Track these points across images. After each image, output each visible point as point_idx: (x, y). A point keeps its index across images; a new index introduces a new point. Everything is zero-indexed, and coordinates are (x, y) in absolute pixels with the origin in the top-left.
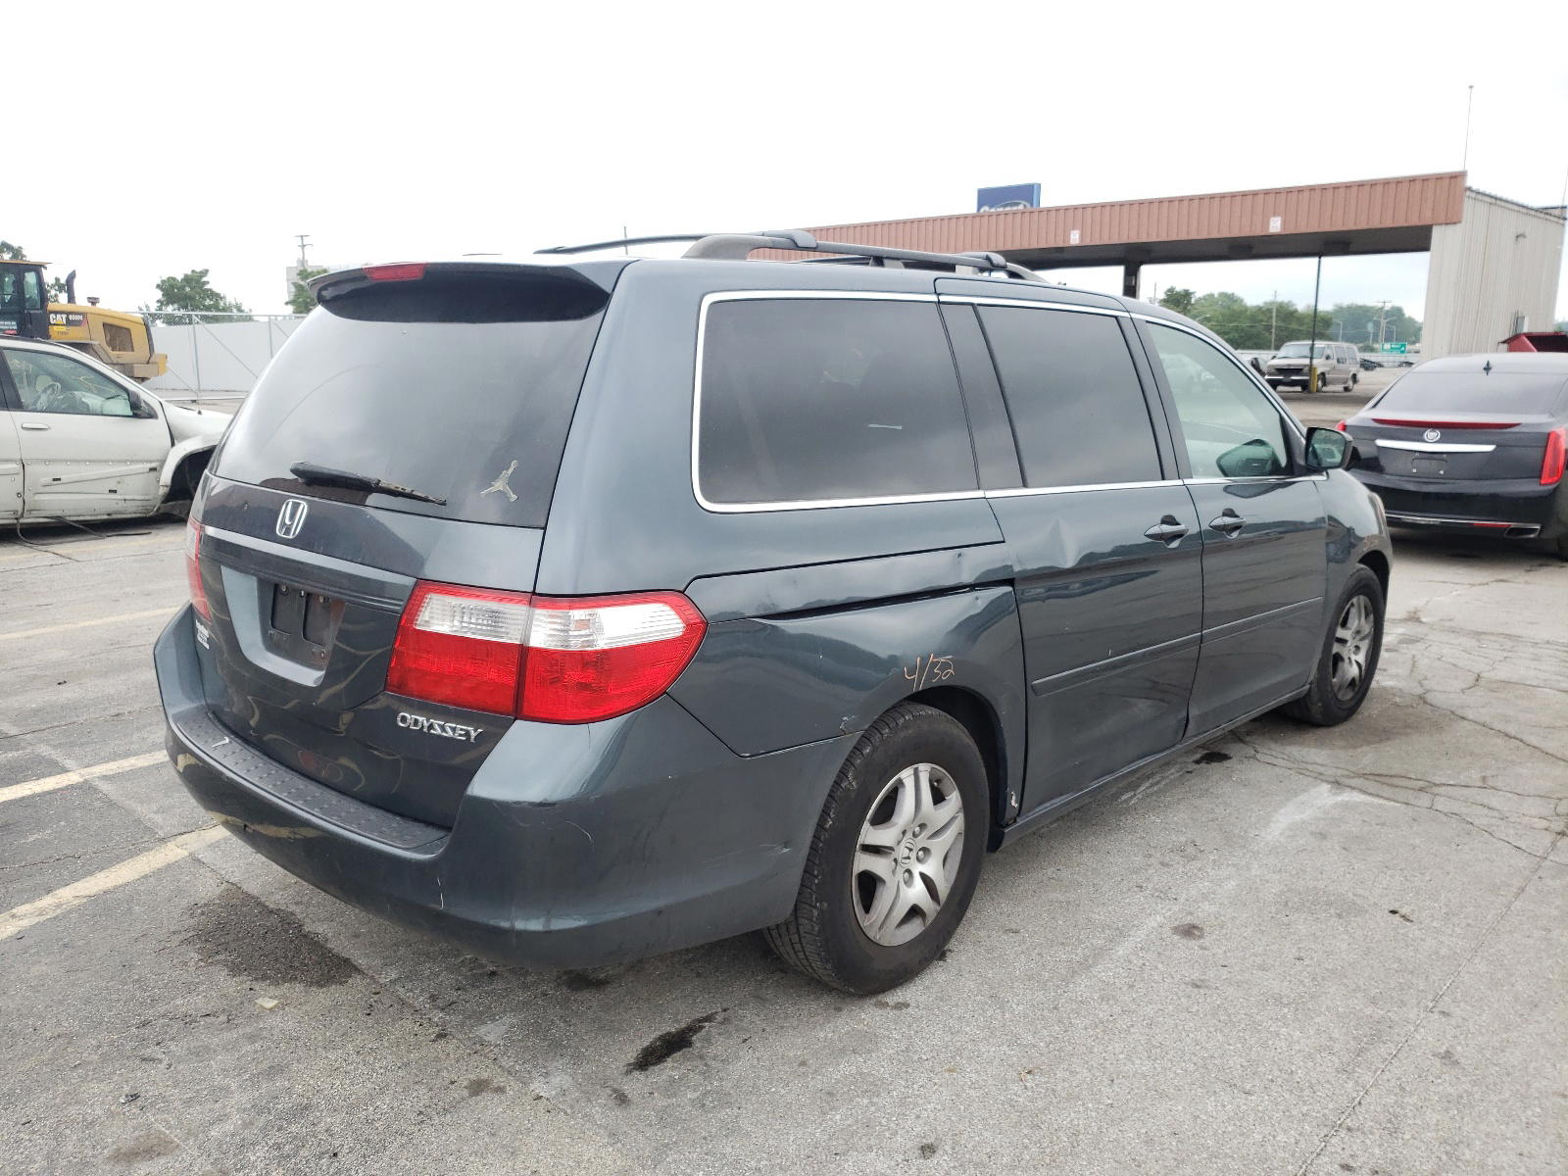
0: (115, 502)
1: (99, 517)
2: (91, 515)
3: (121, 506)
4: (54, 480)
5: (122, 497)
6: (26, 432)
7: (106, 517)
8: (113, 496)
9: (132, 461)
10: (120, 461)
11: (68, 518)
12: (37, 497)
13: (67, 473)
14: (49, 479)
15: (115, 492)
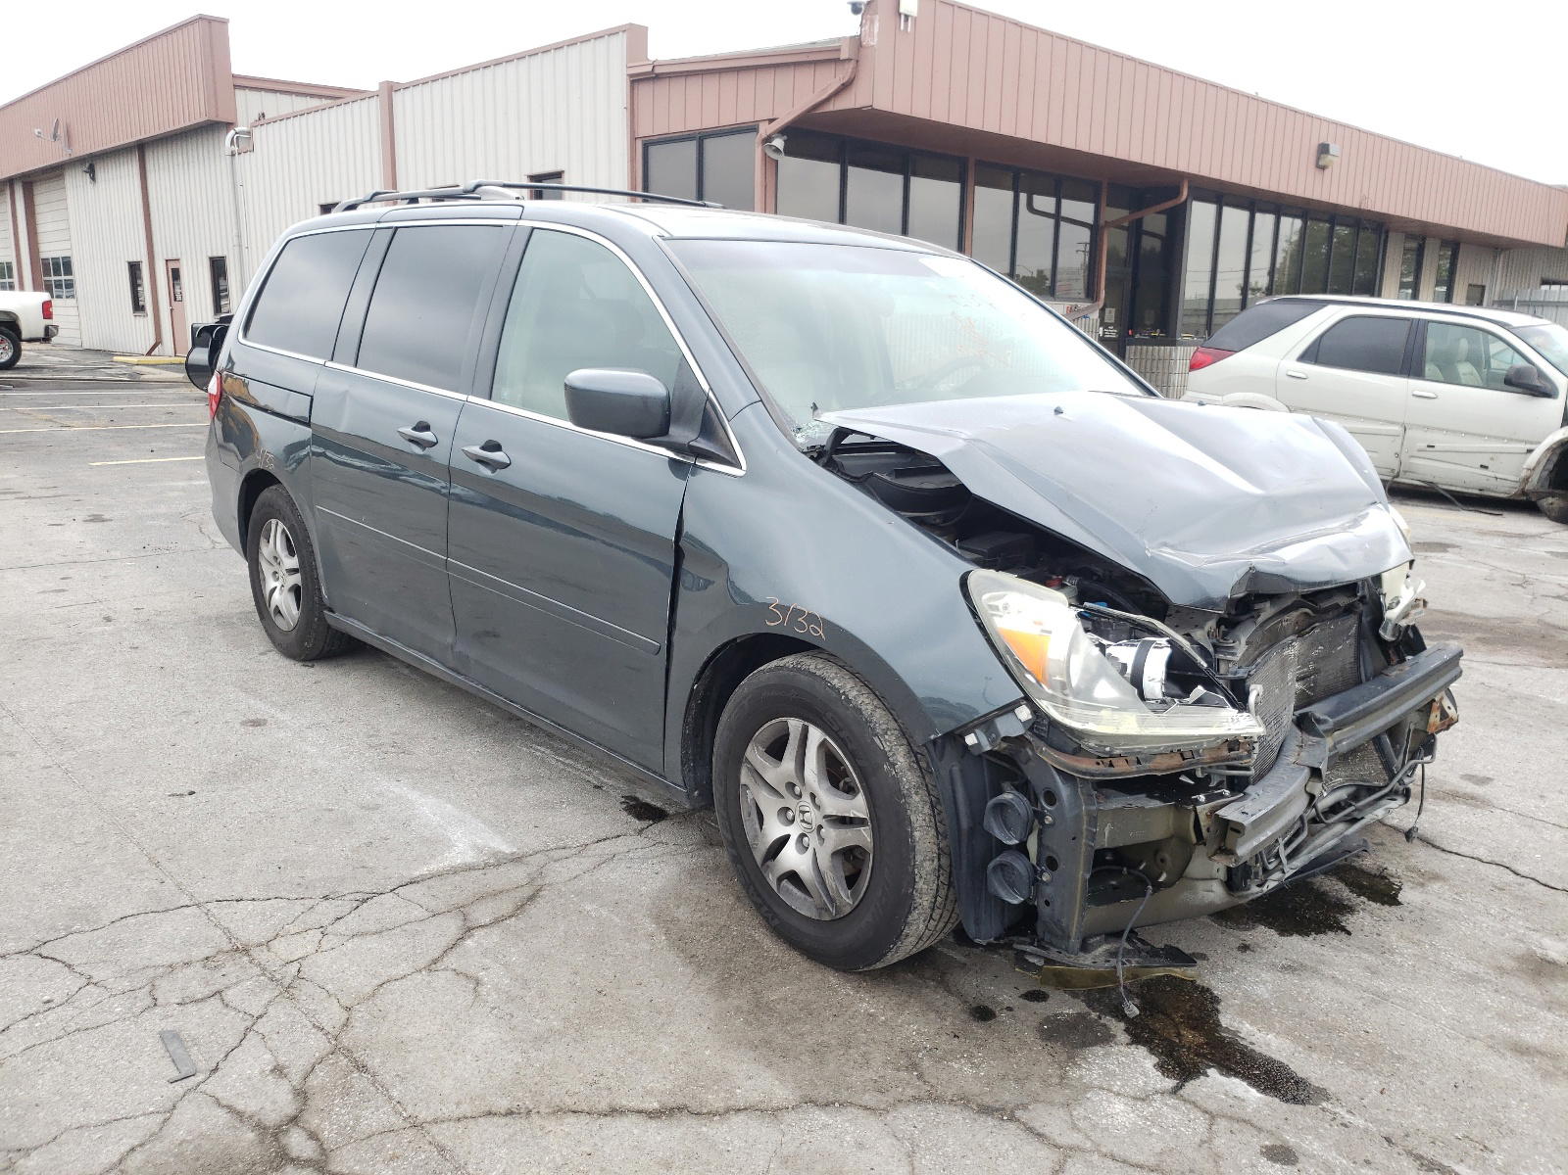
0: (1486, 478)
1: (1470, 491)
2: (1462, 487)
3: (1492, 484)
4: (1429, 446)
5: (1493, 475)
6: (1414, 398)
7: (1477, 492)
8: (1484, 472)
9: (1511, 440)
10: (1495, 437)
11: (1440, 486)
12: (1414, 461)
13: (1442, 441)
14: (1423, 445)
15: (1486, 467)
